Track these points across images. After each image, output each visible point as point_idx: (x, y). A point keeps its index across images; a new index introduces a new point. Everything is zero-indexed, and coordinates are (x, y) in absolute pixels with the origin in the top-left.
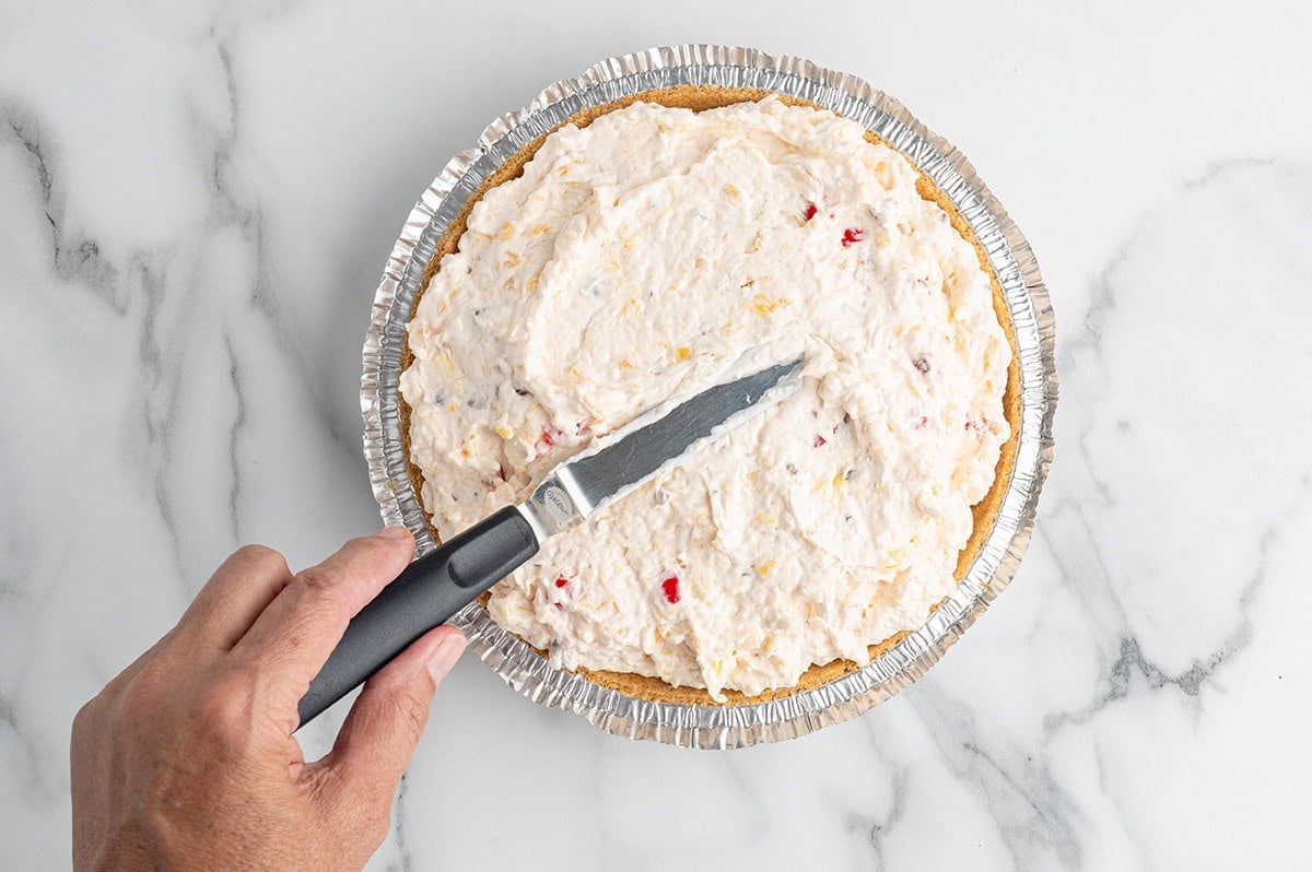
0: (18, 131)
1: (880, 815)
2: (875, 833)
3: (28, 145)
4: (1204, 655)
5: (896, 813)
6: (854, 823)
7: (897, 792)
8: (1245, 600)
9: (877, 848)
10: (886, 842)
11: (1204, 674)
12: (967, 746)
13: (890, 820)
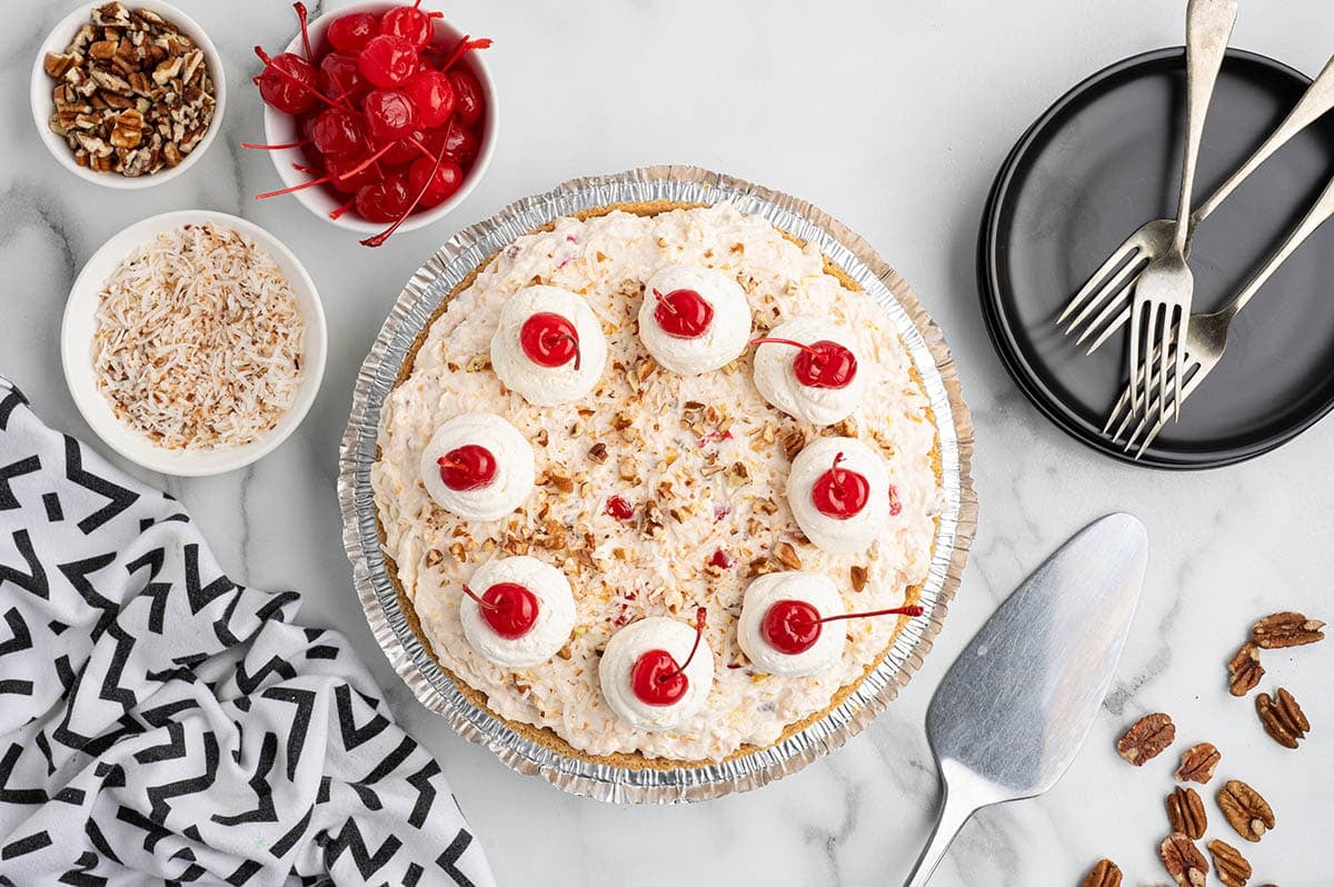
0: (45, 215)
1: (835, 827)
2: (830, 843)
3: (54, 227)
4: (1128, 679)
5: (849, 825)
6: (811, 834)
7: (850, 807)
8: (1165, 626)
9: (832, 857)
10: (841, 851)
11: (1127, 696)
12: (913, 764)
13: (844, 831)
